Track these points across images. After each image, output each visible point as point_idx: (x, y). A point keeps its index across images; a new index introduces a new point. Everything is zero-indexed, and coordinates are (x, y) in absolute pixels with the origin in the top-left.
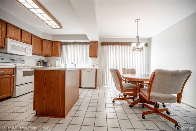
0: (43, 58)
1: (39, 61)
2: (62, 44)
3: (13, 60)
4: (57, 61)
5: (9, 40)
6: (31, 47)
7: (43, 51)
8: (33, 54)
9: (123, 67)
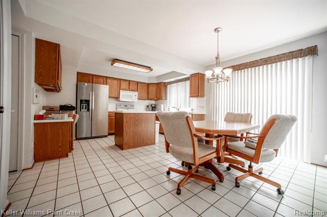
0: (153, 102)
1: (148, 106)
2: (165, 85)
3: (126, 106)
4: (162, 105)
5: (121, 91)
6: (136, 93)
7: (149, 95)
8: (138, 99)
9: (228, 111)
